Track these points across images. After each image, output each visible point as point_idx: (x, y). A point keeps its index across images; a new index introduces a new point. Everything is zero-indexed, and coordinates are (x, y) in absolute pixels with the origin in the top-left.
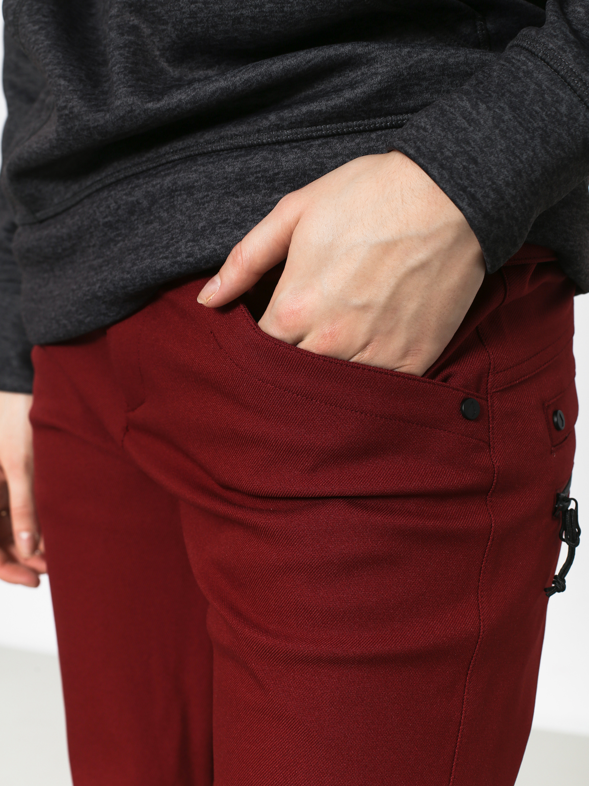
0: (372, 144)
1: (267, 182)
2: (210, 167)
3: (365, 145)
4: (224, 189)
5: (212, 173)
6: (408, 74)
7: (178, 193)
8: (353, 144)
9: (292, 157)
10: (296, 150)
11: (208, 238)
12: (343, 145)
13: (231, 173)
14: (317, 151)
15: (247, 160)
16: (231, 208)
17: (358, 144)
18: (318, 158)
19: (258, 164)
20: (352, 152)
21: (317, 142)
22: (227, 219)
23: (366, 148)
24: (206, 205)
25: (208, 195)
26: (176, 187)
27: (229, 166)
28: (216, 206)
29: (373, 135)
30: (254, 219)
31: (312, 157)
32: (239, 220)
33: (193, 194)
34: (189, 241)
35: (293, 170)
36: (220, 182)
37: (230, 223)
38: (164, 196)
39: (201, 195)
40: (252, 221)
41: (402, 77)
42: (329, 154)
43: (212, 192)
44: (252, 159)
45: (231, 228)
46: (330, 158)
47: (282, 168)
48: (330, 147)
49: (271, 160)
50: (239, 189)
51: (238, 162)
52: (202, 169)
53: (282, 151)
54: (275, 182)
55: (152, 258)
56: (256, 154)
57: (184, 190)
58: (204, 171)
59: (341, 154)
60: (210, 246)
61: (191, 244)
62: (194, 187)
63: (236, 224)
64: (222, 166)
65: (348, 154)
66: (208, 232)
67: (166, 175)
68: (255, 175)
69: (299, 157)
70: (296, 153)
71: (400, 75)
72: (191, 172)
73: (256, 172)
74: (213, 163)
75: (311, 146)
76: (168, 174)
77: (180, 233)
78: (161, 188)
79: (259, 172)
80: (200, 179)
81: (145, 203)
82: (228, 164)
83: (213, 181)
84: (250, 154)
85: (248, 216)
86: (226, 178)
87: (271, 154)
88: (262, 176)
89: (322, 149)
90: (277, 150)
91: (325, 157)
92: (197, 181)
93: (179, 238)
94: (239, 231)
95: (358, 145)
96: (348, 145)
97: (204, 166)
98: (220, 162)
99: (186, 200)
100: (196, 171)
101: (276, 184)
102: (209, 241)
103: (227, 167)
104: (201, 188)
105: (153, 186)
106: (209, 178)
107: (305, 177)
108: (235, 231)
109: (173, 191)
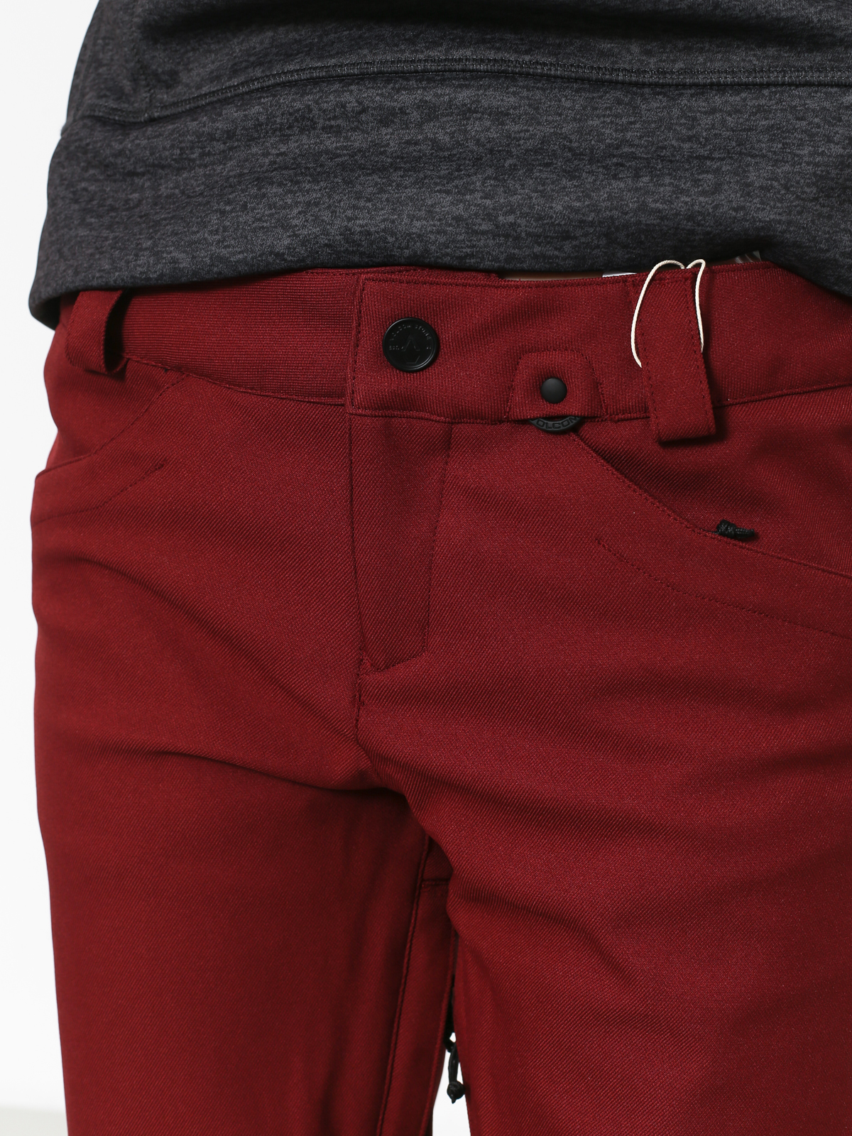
0: (763, 102)
1: (616, 131)
2: (538, 94)
3: (754, 101)
4: (554, 128)
5: (540, 103)
6: (819, 21)
7: (479, 115)
8: (738, 98)
9: (655, 106)
10: (660, 97)
11: (520, 180)
12: (724, 99)
13: (569, 109)
14: (689, 101)
15: (593, 98)
16: (559, 151)
17: (744, 100)
18: (689, 112)
19: (609, 105)
20: (735, 109)
21: (689, 91)
22: (551, 164)
23: (754, 106)
24: (522, 142)
25: (528, 131)
26: (477, 107)
27: (567, 99)
28: (537, 145)
29: (766, 92)
30: (592, 170)
31: (681, 109)
32: (570, 167)
33: (503, 124)
34: (489, 178)
35: (655, 122)
36: (550, 118)
37: (555, 168)
38: (452, 113)
39: (517, 128)
40: (589, 172)
41: (811, 25)
42: (704, 107)
43: (535, 128)
44: (601, 97)
45: (558, 175)
46: (705, 113)
47: (641, 117)
48: (707, 99)
49: (627, 104)
50: (576, 132)
51: (580, 96)
52: (525, 93)
53: (642, 95)
54: (627, 131)
55: (420, 188)
56: (607, 92)
57: (490, 115)
58: (528, 97)
59: (721, 110)
60: (523, 191)
61: (492, 182)
62: (508, 114)
63: (565, 171)
64: (556, 96)
65: (729, 111)
66: (521, 172)
67: (461, 86)
68: (602, 119)
69: (664, 107)
70: (661, 101)
71: (809, 22)
72: (508, 93)
73: (604, 116)
74: (544, 90)
75: (681, 94)
76: (467, 87)
77: (473, 166)
78: (450, 101)
79: (609, 116)
80: (520, 106)
81: (415, 115)
82: (566, 96)
83: (539, 114)
84: (599, 91)
85: (585, 165)
86: (560, 115)
87: (627, 96)
88: (612, 122)
89: (696, 100)
90: (636, 94)
91: (699, 111)
92: (515, 108)
93: (472, 171)
94: (569, 181)
95: (744, 102)
96: (731, 99)
97: (528, 90)
98: (554, 92)
99: (490, 128)
100: (514, 94)
101: (629, 135)
102: (523, 185)
103: (563, 99)
104: (519, 119)
105: (436, 95)
106: (535, 109)
107: (669, 132)
108: (564, 180)
109: (469, 110)
